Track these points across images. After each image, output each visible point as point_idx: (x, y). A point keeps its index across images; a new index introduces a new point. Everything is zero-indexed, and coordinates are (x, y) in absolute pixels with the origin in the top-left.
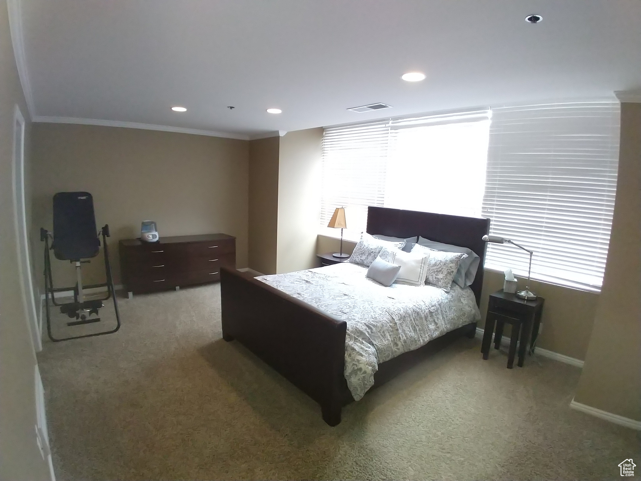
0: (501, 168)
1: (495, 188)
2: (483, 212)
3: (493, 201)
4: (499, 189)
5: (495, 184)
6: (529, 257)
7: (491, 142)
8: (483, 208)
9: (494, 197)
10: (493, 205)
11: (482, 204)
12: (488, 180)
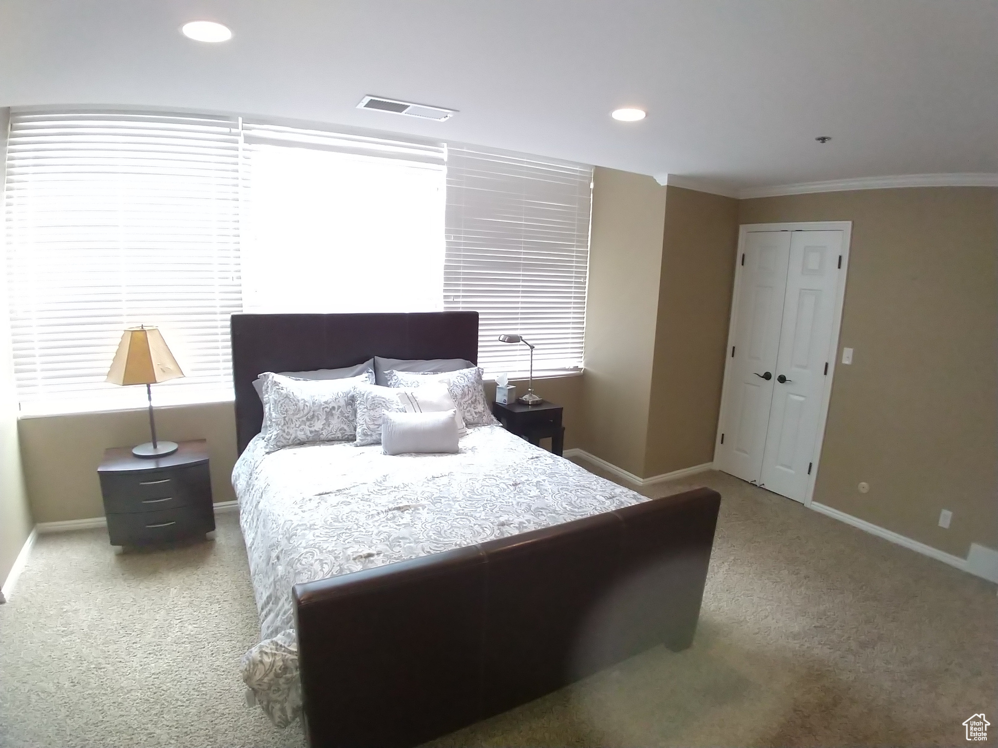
0: (465, 238)
1: (459, 267)
2: (446, 302)
3: (458, 285)
4: (465, 268)
5: (459, 261)
6: (529, 352)
7: (449, 200)
8: (445, 297)
9: (458, 279)
10: (458, 291)
11: (443, 290)
12: (448, 255)
